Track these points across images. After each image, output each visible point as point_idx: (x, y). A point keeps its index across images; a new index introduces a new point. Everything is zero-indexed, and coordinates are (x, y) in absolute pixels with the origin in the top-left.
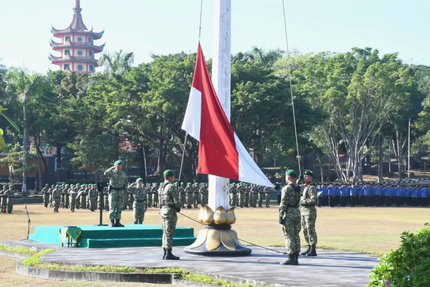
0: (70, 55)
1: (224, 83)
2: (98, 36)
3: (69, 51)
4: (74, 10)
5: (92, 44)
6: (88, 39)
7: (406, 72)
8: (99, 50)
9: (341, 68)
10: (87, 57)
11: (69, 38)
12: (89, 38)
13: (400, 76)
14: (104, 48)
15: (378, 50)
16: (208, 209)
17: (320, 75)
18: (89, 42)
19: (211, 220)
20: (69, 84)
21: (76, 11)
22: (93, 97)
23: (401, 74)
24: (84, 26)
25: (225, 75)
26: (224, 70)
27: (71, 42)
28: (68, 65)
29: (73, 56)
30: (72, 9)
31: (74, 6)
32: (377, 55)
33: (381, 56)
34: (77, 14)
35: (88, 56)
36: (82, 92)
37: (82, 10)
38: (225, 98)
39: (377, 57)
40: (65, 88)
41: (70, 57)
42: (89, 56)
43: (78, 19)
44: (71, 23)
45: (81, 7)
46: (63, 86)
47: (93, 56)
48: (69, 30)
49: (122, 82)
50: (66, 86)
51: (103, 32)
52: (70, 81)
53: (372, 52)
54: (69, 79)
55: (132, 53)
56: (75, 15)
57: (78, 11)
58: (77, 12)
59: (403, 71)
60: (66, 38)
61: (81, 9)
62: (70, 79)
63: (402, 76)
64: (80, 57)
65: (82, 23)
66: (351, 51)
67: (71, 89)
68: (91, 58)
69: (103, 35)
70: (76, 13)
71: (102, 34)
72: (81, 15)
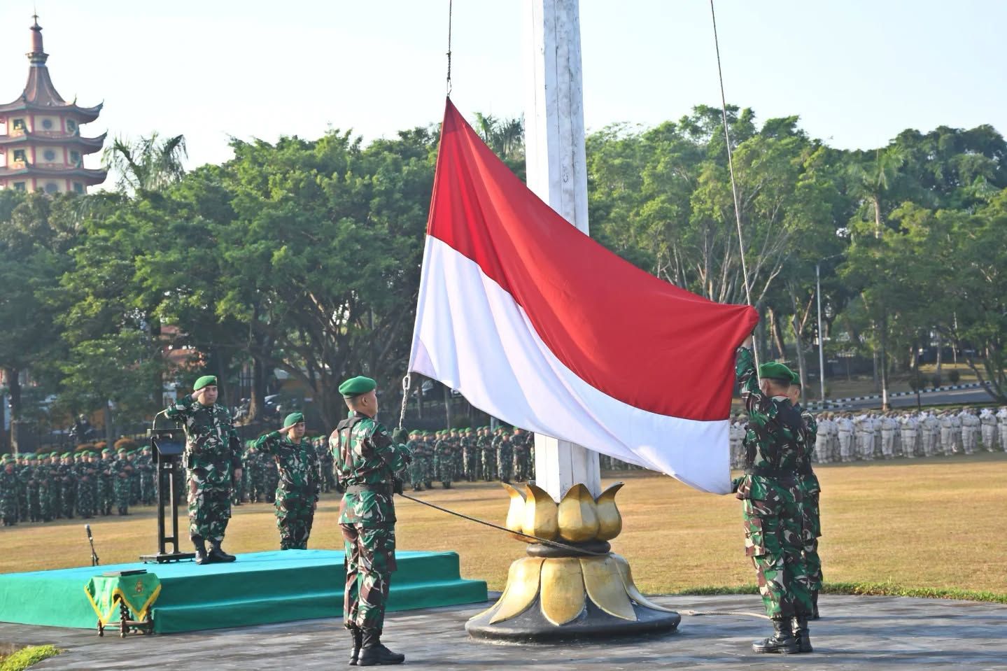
0: (26, 161)
1: (565, 100)
2: (90, 115)
3: (23, 152)
4: (29, 57)
5: (78, 133)
6: (66, 124)
7: (819, 156)
8: (94, 146)
9: (671, 154)
10: (67, 164)
11: (22, 122)
12: (69, 121)
13: (806, 165)
14: (105, 141)
15: (753, 110)
16: (540, 494)
17: (625, 170)
18: (69, 129)
19: (551, 529)
20: (32, 219)
21: (35, 59)
22: (95, 245)
23: (809, 160)
24: (56, 92)
25: (567, 77)
26: (562, 61)
27: (26, 131)
28: (23, 183)
29: (34, 164)
30: (27, 57)
31: (30, 48)
32: (751, 121)
33: (759, 124)
34: (39, 68)
35: (69, 162)
36: (64, 234)
37: (49, 58)
38: (571, 148)
39: (752, 127)
40: (23, 231)
41: (27, 164)
42: (72, 161)
43: (40, 77)
44: (25, 87)
45: (45, 51)
46: (18, 225)
47: (82, 162)
48: (22, 106)
49: (165, 209)
50: (26, 224)
51: (100, 106)
52: (34, 213)
53: (739, 115)
54: (30, 206)
55: (180, 137)
56: (32, 69)
57: (40, 59)
58: (37, 62)
59: (813, 153)
60: (16, 123)
61: (46, 56)
62: (34, 207)
63: (810, 165)
64: (50, 165)
65: (52, 88)
66: (691, 115)
67: (36, 230)
68: (76, 165)
69: (101, 112)
70: (35, 65)
71: (98, 111)
72: (46, 69)
